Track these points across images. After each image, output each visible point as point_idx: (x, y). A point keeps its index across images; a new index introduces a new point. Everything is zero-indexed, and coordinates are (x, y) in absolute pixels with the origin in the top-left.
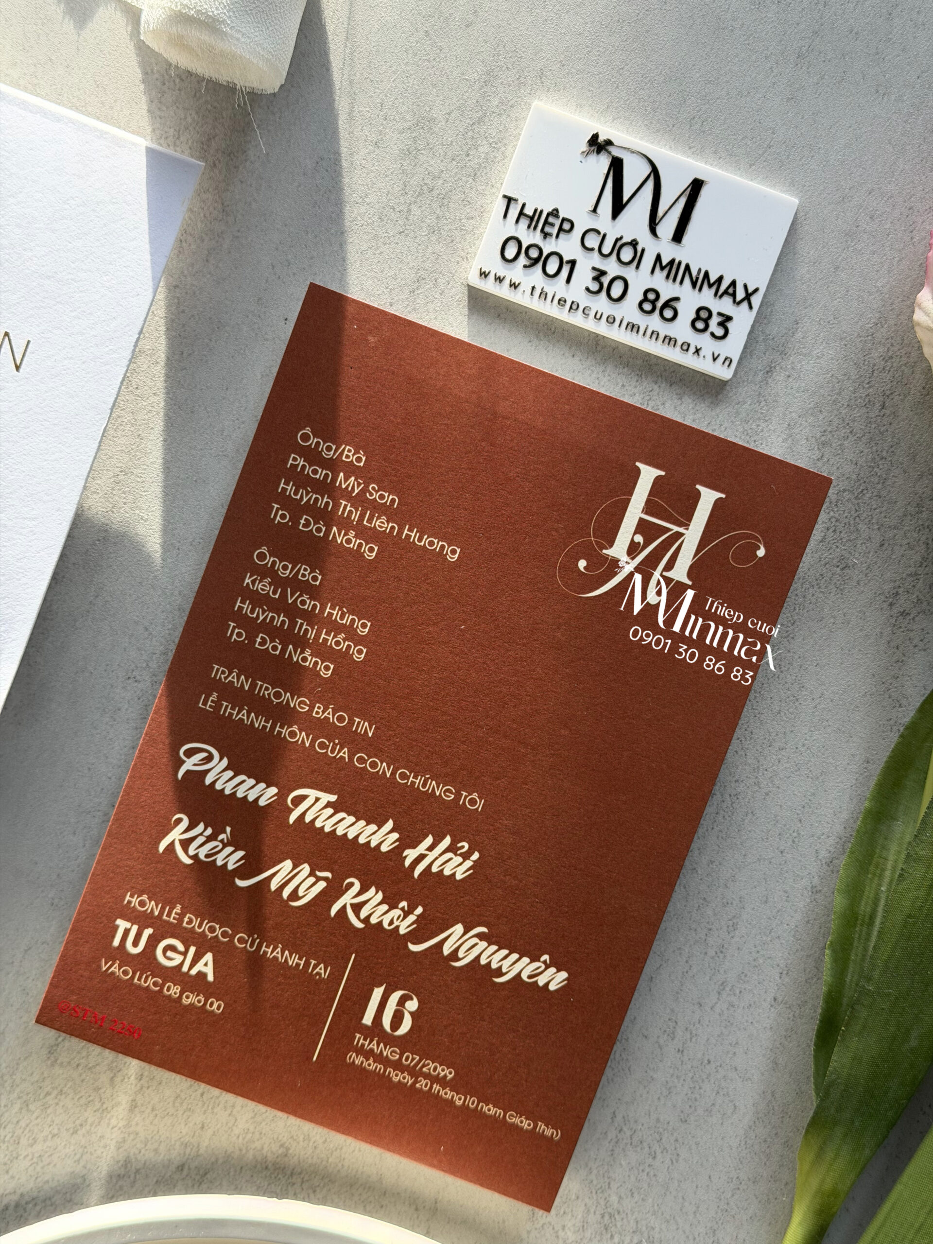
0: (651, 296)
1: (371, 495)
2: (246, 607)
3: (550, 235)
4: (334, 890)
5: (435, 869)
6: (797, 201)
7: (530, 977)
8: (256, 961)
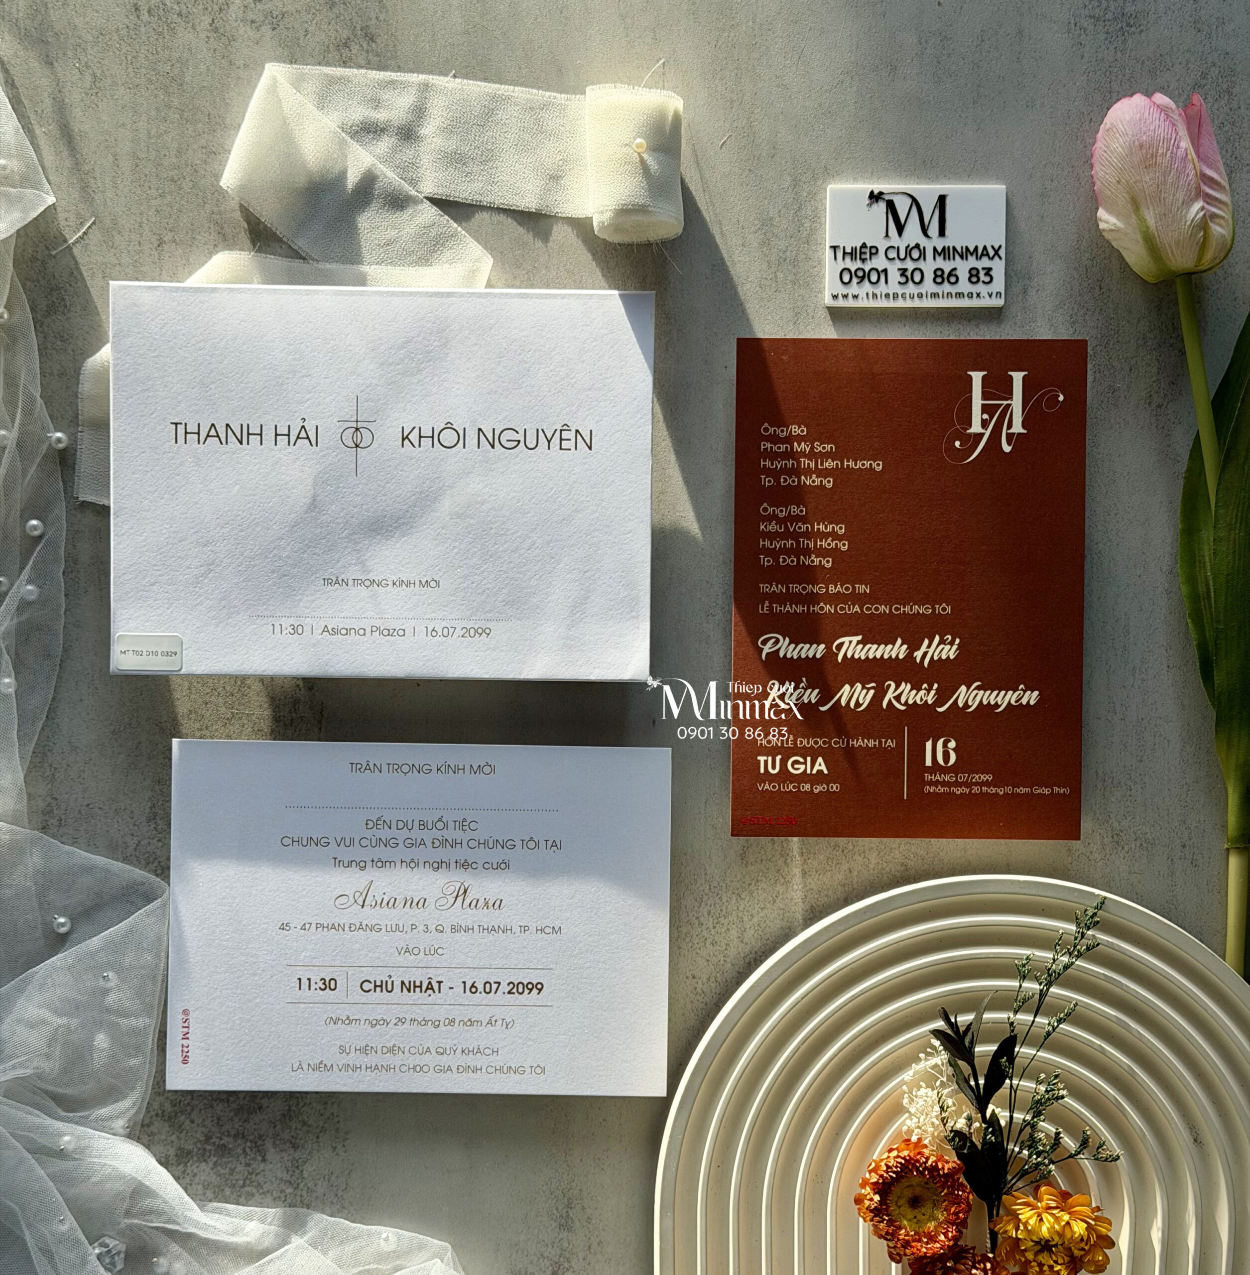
0: (939, 273)
1: (817, 449)
2: (767, 543)
3: (866, 259)
4: (881, 692)
5: (936, 658)
6: (1004, 187)
7: (1016, 702)
8: (850, 752)
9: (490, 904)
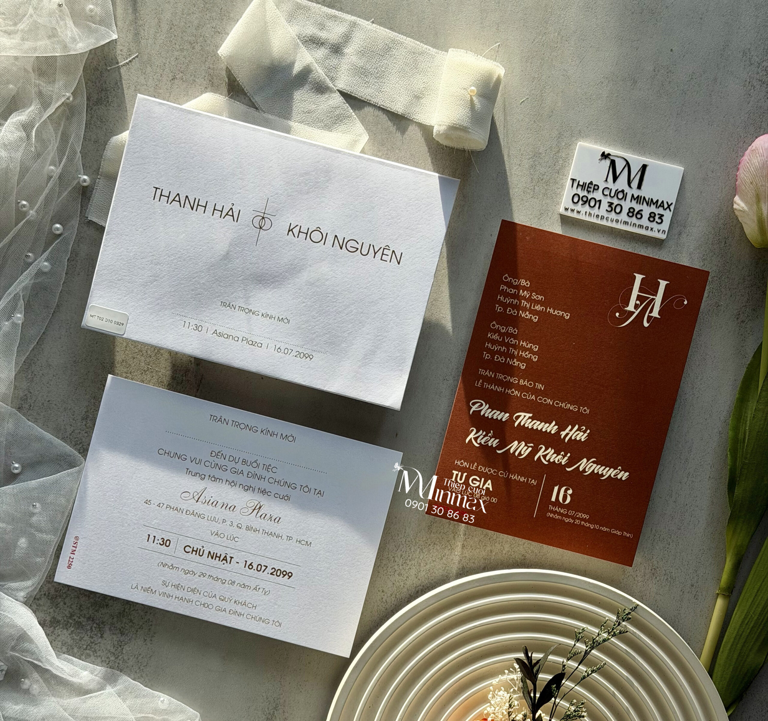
0: (632, 210)
1: (533, 297)
2: (490, 345)
3: (590, 191)
4: (535, 451)
5: (573, 438)
6: (683, 169)
7: (614, 476)
8: (508, 481)
9: (273, 519)
